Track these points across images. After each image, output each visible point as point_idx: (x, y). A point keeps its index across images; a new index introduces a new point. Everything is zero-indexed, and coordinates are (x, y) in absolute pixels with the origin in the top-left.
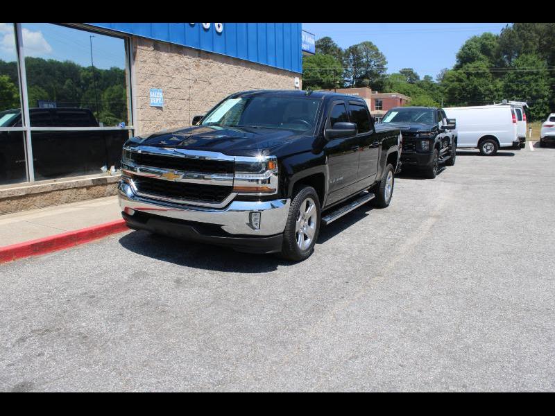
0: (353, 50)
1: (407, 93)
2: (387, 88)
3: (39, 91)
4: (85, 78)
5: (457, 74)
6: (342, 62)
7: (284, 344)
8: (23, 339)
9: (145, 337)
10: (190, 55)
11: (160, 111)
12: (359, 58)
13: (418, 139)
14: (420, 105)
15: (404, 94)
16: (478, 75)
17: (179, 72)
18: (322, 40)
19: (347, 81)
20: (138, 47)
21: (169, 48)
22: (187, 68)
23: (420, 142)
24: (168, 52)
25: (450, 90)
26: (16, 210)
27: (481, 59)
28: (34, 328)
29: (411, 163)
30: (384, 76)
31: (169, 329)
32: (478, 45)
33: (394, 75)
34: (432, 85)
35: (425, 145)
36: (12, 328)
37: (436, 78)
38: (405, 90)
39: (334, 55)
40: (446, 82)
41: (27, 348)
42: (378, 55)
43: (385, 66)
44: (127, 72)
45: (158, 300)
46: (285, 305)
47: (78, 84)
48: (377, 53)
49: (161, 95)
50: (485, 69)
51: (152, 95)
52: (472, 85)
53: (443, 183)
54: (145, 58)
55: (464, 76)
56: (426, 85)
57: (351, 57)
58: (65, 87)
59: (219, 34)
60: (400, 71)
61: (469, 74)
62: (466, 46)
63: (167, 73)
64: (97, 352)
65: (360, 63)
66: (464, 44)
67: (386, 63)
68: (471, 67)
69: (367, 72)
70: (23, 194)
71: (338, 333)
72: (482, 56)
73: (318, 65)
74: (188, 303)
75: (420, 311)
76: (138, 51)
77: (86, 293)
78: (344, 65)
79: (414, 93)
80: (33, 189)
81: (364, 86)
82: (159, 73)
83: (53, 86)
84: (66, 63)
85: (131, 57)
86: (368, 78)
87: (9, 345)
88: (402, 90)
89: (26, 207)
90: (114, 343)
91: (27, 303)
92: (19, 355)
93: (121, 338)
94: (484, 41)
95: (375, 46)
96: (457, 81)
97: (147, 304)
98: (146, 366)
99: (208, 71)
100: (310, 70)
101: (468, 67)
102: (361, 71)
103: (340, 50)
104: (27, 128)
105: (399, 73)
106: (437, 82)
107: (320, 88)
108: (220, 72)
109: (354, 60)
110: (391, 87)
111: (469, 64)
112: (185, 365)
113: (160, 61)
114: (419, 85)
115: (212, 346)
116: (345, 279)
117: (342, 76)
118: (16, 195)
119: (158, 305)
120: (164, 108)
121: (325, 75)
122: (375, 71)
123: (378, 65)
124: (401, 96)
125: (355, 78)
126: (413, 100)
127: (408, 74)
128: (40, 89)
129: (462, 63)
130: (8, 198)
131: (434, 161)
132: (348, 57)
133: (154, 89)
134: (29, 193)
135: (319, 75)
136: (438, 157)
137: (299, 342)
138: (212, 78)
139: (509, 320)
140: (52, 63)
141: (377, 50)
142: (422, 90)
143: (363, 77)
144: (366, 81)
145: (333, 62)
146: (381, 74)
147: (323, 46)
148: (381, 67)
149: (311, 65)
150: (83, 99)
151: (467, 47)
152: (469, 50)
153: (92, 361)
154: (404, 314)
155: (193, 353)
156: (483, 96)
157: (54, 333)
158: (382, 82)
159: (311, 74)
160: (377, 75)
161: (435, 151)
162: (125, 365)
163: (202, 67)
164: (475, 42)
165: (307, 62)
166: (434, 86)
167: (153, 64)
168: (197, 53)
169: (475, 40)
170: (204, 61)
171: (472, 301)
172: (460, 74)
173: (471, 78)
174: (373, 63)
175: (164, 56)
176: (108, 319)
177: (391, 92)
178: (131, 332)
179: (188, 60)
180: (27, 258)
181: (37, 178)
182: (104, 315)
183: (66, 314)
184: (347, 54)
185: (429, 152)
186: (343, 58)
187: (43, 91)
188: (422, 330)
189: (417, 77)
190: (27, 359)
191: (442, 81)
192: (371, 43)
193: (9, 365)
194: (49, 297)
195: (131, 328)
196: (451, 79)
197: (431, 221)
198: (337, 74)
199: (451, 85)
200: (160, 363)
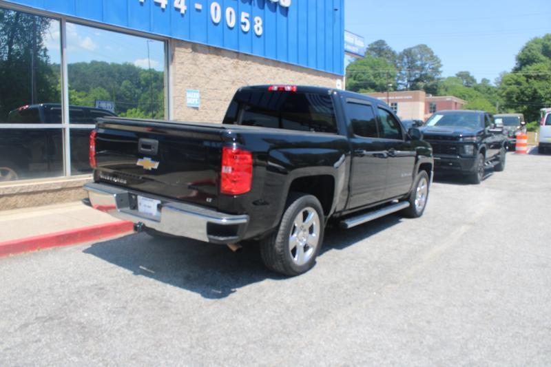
0: (408, 53)
1: (462, 97)
2: (442, 91)
3: (101, 91)
4: (145, 79)
5: (515, 77)
6: (396, 65)
7: (276, 348)
8: (26, 325)
9: (140, 331)
10: (228, 57)
11: (196, 110)
12: (413, 61)
13: (462, 143)
14: (476, 109)
15: (460, 97)
16: (538, 77)
17: (217, 74)
18: (377, 43)
19: (401, 84)
20: (177, 49)
21: (208, 50)
22: (225, 69)
23: (463, 147)
24: (206, 54)
25: (508, 94)
26: (52, 202)
27: (542, 61)
28: (39, 315)
29: (454, 168)
30: (439, 79)
31: (166, 325)
32: (540, 46)
33: (450, 79)
34: (489, 89)
35: (469, 150)
36: (20, 314)
37: (495, 81)
38: (461, 94)
39: (388, 58)
40: (504, 86)
41: (28, 334)
42: (433, 58)
43: (440, 69)
44: (166, 73)
45: (163, 296)
46: (288, 308)
47: (138, 85)
48: (432, 56)
49: (198, 95)
50: (547, 71)
51: (189, 95)
52: (531, 88)
53: (487, 189)
54: (183, 60)
55: (523, 79)
56: (482, 89)
57: (406, 60)
58: (122, 88)
59: (259, 36)
60: (457, 75)
61: (528, 77)
62: (526, 47)
63: (205, 74)
64: (91, 342)
65: (414, 66)
66: (525, 45)
67: (441, 66)
68: (531, 69)
69: (421, 75)
70: (59, 187)
71: (336, 340)
72: (543, 58)
73: (372, 68)
74: (192, 300)
75: (428, 322)
76: (176, 53)
77: (96, 285)
78: (397, 68)
79: (471, 97)
80: (68, 183)
81: (418, 88)
82: (197, 74)
83: (112, 87)
84: (125, 65)
85: (169, 59)
86: (423, 81)
87: (12, 330)
88: (457, 93)
89: (61, 200)
90: (109, 335)
91: (39, 291)
92: (19, 340)
93: (118, 330)
94: (547, 42)
95: (430, 49)
96: (514, 84)
97: (152, 298)
98: (134, 359)
99: (246, 73)
100: (363, 73)
101: (528, 69)
102: (415, 74)
103: (394, 53)
104: (66, 125)
105: (455, 76)
106: (494, 85)
107: (372, 90)
108: (258, 73)
109: (408, 62)
110: (446, 90)
111: (528, 67)
112: (172, 362)
113: (198, 63)
114: (476, 89)
115: (204, 344)
116: (358, 285)
117: (396, 79)
118: (52, 188)
119: (162, 301)
120: (200, 108)
121: (378, 78)
122: (429, 75)
123: (433, 68)
124: (456, 100)
125: (409, 81)
126: (469, 103)
127: (464, 76)
128: (102, 89)
129: (521, 66)
130: (44, 191)
131: (478, 166)
132: (402, 60)
133: (190, 90)
134: (64, 186)
135: (372, 78)
136: (483, 163)
137: (293, 347)
138: (250, 79)
139: (526, 338)
140: (114, 65)
141: (432, 52)
142: (479, 94)
143: (417, 80)
144: (421, 84)
145: (387, 65)
146: (436, 77)
147: (376, 48)
148: (436, 70)
149: (365, 68)
150: (141, 100)
151: (528, 48)
152: (530, 51)
153: (84, 351)
154: (410, 325)
155: (183, 350)
156: (543, 100)
157: (56, 321)
158: (436, 86)
159: (364, 77)
160: (431, 79)
161: (480, 156)
162: (115, 356)
163: (240, 69)
164: (536, 43)
165: (361, 64)
166: (491, 90)
167: (191, 66)
168: (235, 55)
169: (536, 41)
170: (242, 63)
171: (489, 314)
172: (519, 76)
173: (530, 81)
174: (427, 66)
175: (202, 57)
176: (110, 311)
177: (445, 95)
178: (128, 325)
179: (226, 61)
180: (51, 249)
181: (73, 172)
182: (108, 307)
183: (72, 304)
184: (401, 57)
185: (473, 157)
186: (397, 61)
187: (105, 91)
188: (425, 343)
189: (474, 80)
190: (24, 345)
191: (501, 84)
192: (425, 46)
193: (7, 349)
194: (62, 286)
195: (129, 321)
196: (509, 82)
197: (464, 229)
198: (390, 76)
199: (509, 89)
200: (148, 358)
